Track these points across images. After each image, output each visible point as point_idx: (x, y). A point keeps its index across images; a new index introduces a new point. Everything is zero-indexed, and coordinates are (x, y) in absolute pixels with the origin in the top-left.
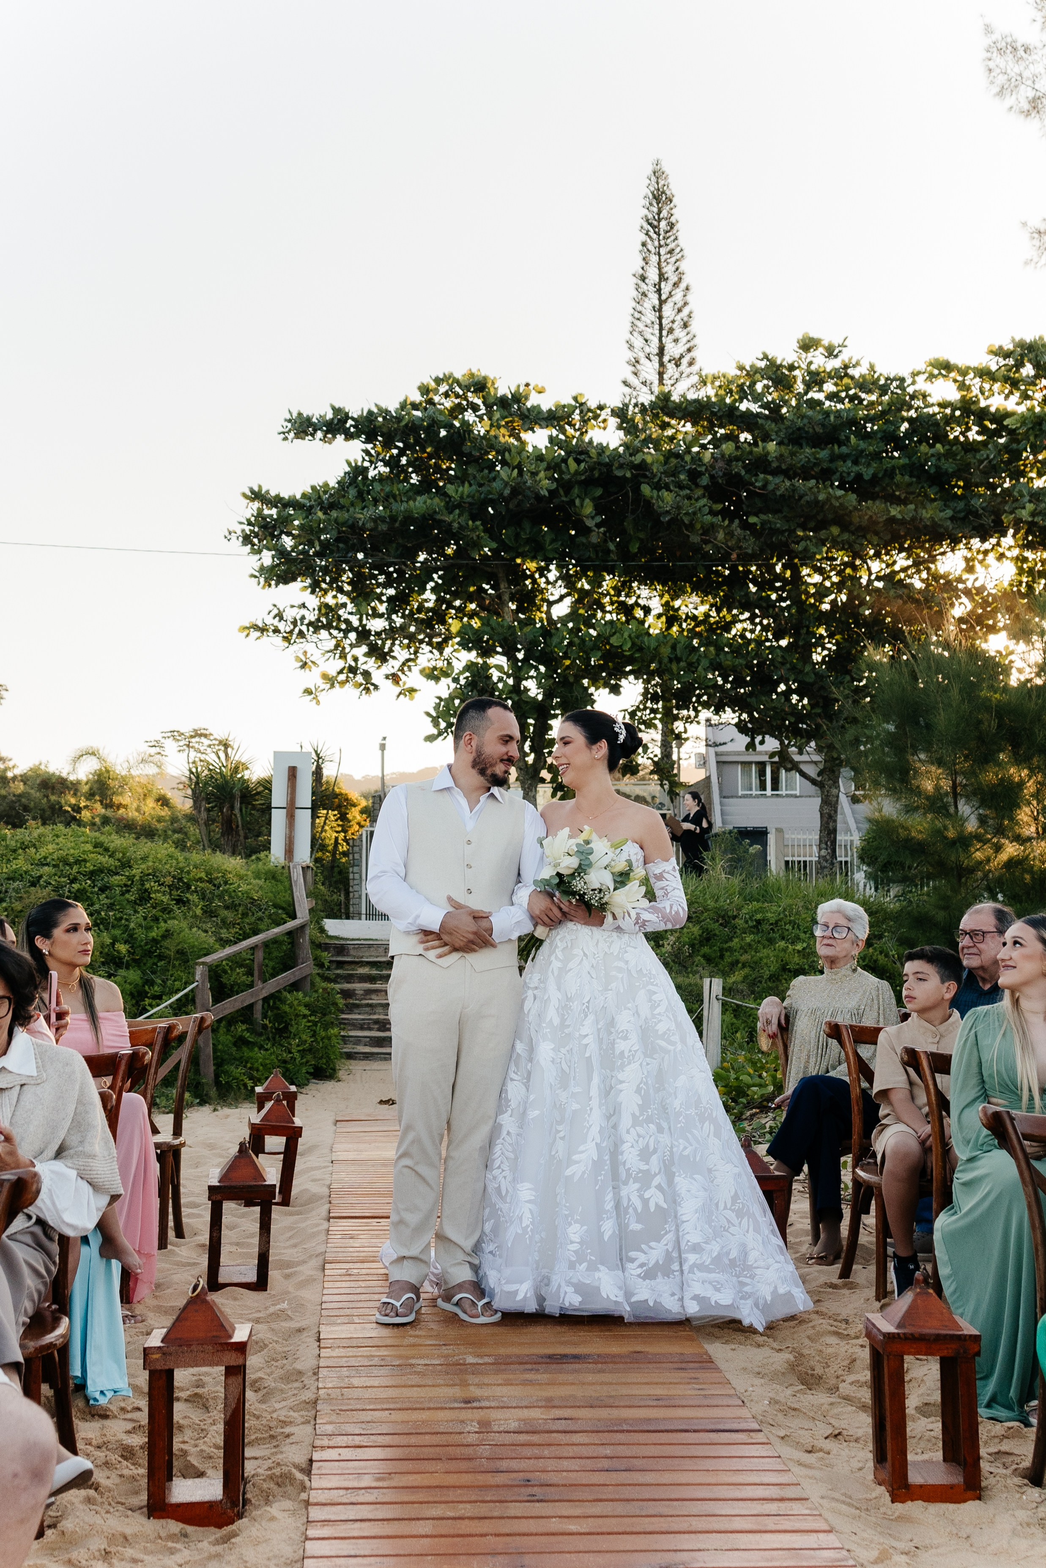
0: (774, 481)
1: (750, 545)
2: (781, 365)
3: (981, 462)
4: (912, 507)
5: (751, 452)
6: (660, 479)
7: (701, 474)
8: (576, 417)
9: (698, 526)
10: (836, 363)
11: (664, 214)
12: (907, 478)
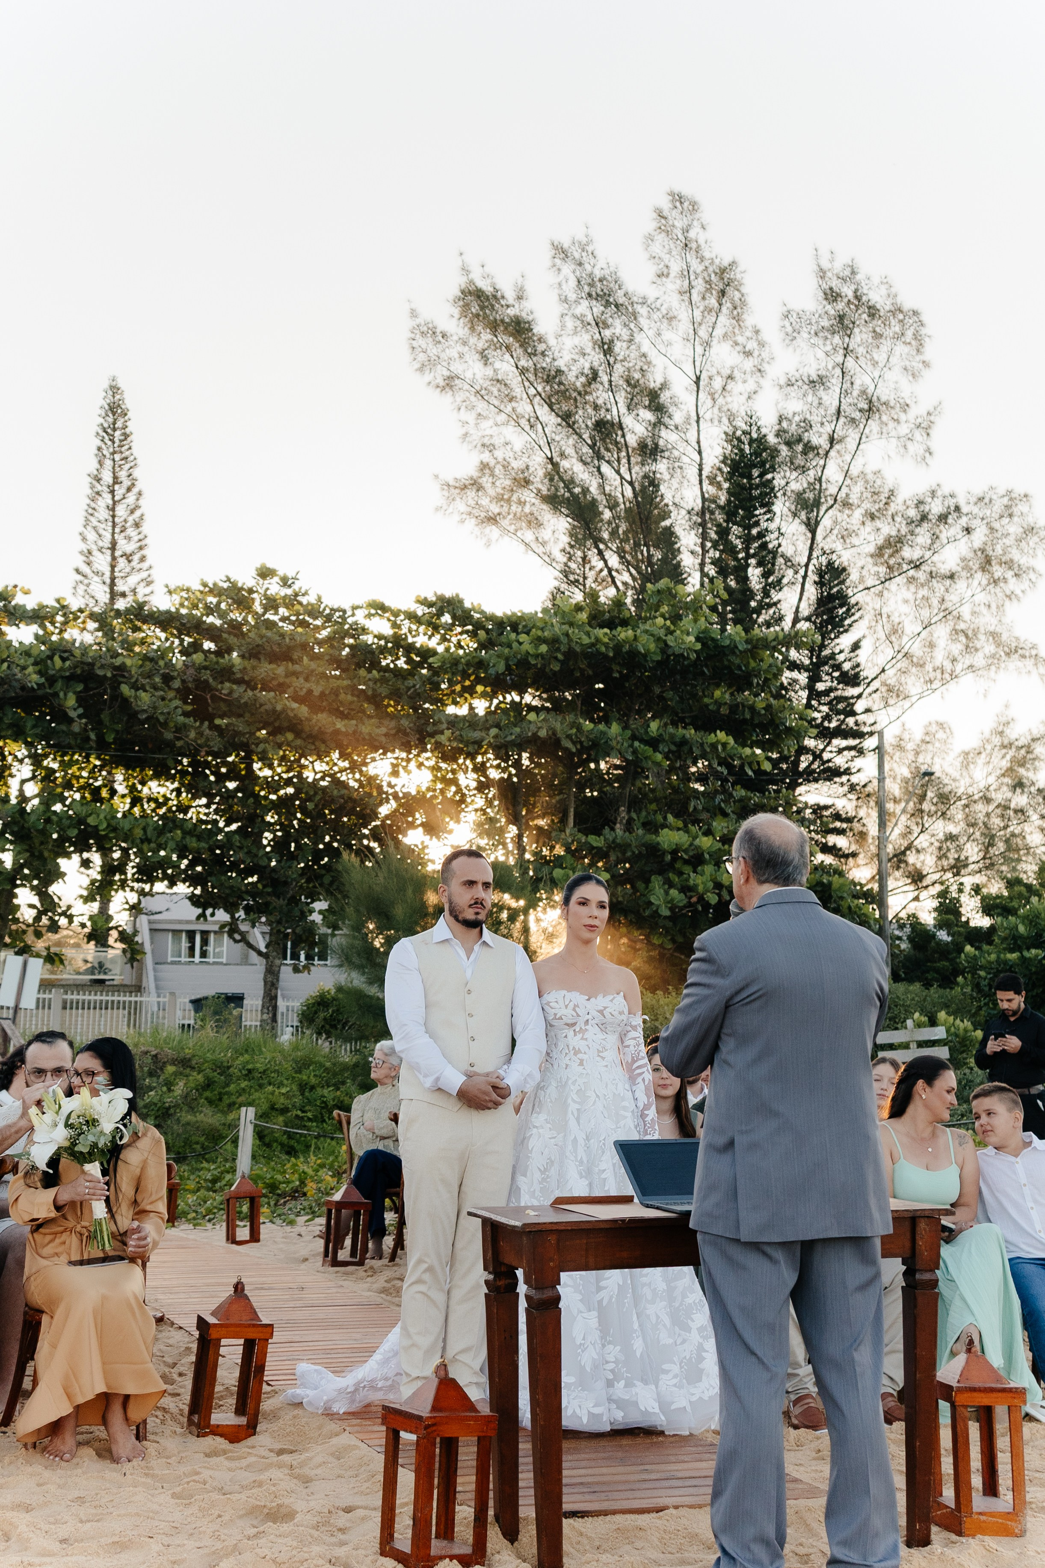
0: (239, 690)
1: (216, 744)
2: (242, 589)
3: (409, 689)
4: (354, 722)
5: (217, 663)
6: (137, 680)
7: (172, 678)
8: (59, 618)
9: (172, 725)
10: (289, 592)
11: (119, 424)
12: (349, 697)
